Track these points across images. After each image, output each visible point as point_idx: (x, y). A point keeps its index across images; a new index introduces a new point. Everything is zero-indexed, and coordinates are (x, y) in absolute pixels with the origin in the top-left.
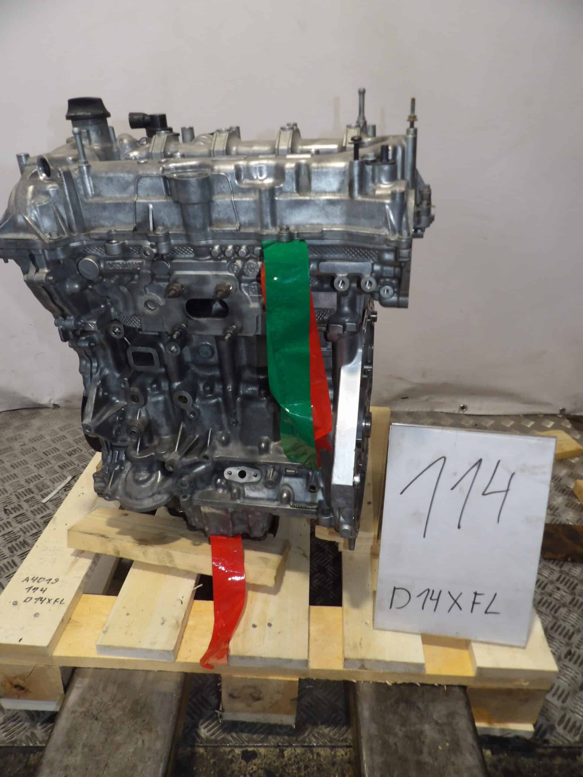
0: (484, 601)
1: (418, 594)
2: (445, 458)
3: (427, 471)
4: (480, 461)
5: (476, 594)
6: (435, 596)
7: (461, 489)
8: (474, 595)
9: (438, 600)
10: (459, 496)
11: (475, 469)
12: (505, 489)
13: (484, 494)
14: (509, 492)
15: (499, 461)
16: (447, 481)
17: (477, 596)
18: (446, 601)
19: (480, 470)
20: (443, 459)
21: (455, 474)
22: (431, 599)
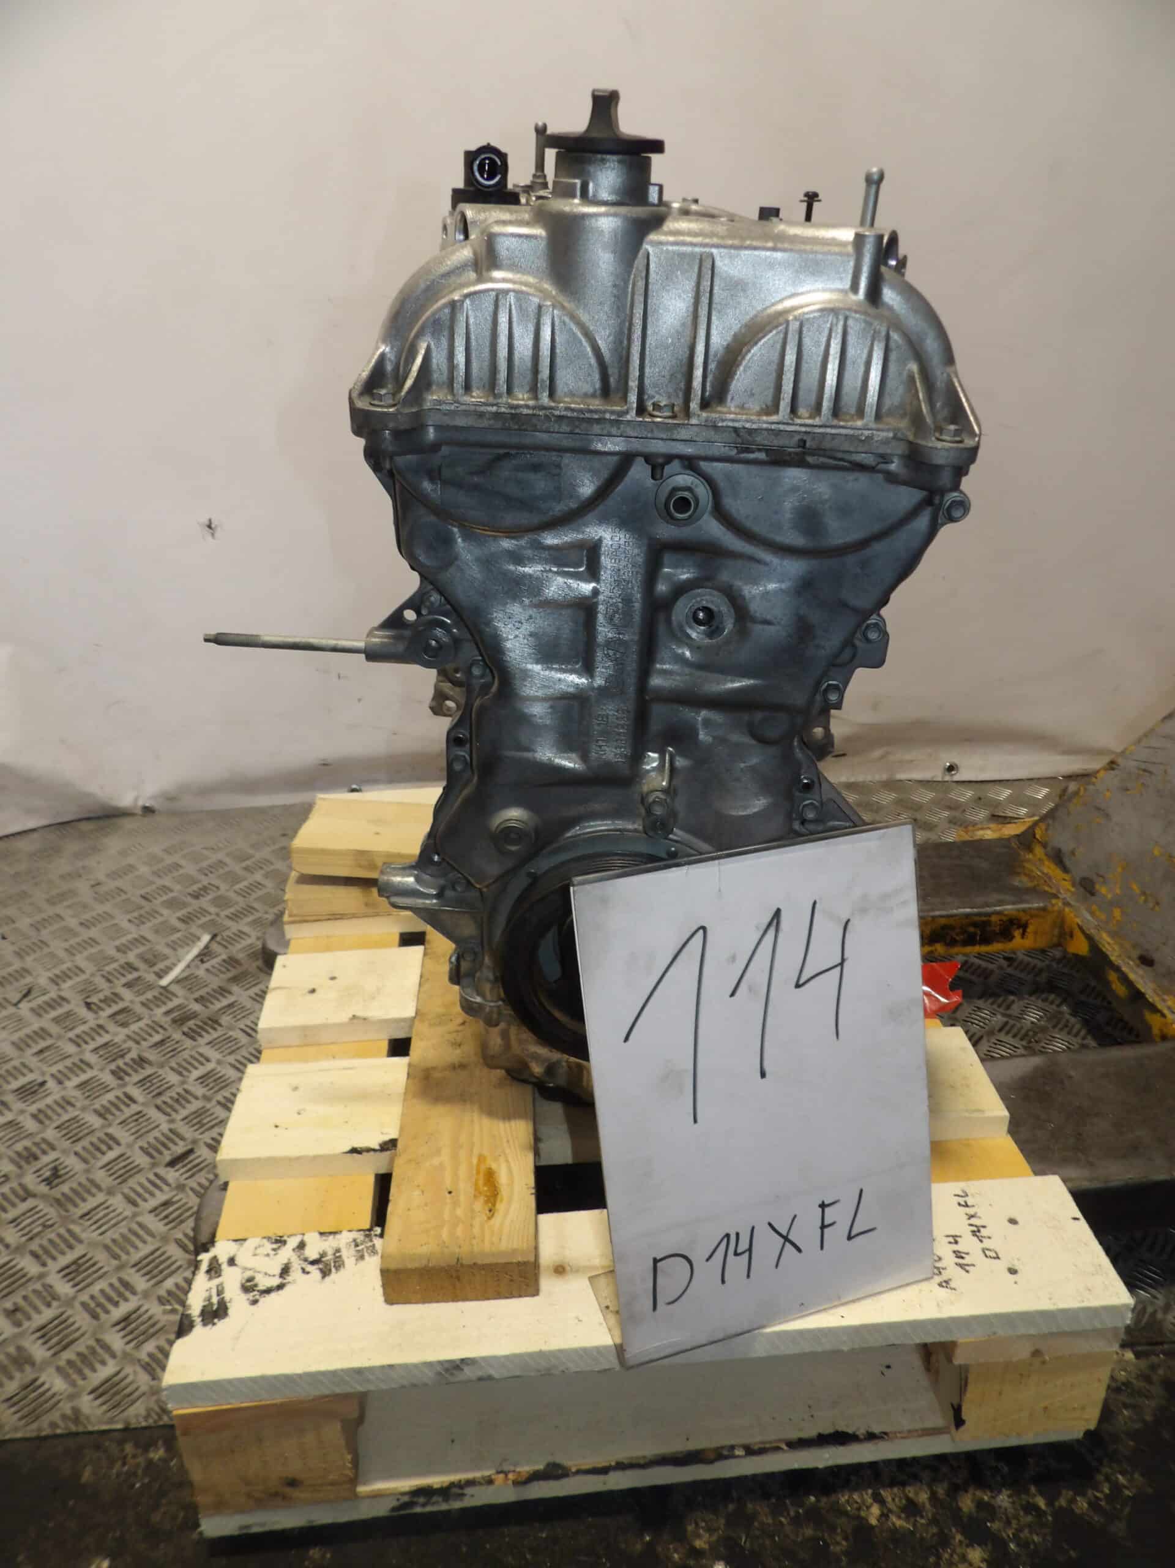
0: (839, 1215)
1: (707, 1256)
2: (704, 928)
3: (672, 969)
4: (778, 913)
5: (823, 1206)
6: (743, 1245)
7: (750, 989)
8: (820, 1210)
9: (750, 1250)
10: (749, 1004)
11: (771, 932)
12: (839, 961)
13: (798, 986)
14: (846, 964)
15: (815, 903)
16: (719, 980)
17: (827, 1210)
18: (767, 1245)
19: (781, 935)
20: (701, 931)
21: (733, 959)
22: (736, 1254)
